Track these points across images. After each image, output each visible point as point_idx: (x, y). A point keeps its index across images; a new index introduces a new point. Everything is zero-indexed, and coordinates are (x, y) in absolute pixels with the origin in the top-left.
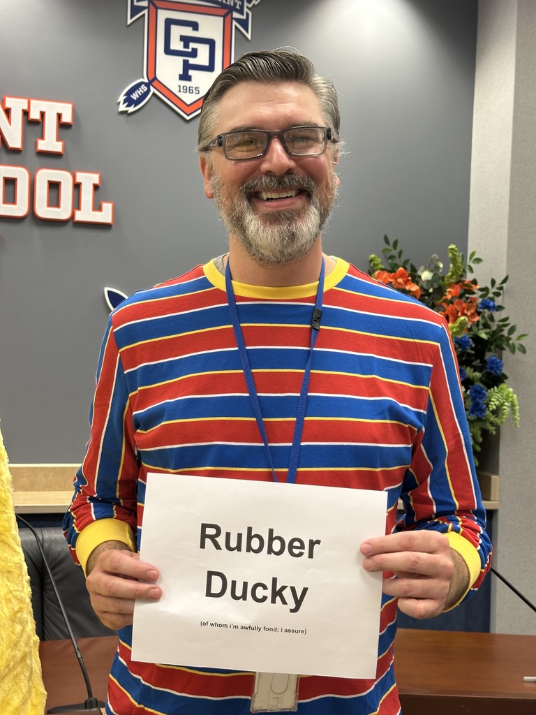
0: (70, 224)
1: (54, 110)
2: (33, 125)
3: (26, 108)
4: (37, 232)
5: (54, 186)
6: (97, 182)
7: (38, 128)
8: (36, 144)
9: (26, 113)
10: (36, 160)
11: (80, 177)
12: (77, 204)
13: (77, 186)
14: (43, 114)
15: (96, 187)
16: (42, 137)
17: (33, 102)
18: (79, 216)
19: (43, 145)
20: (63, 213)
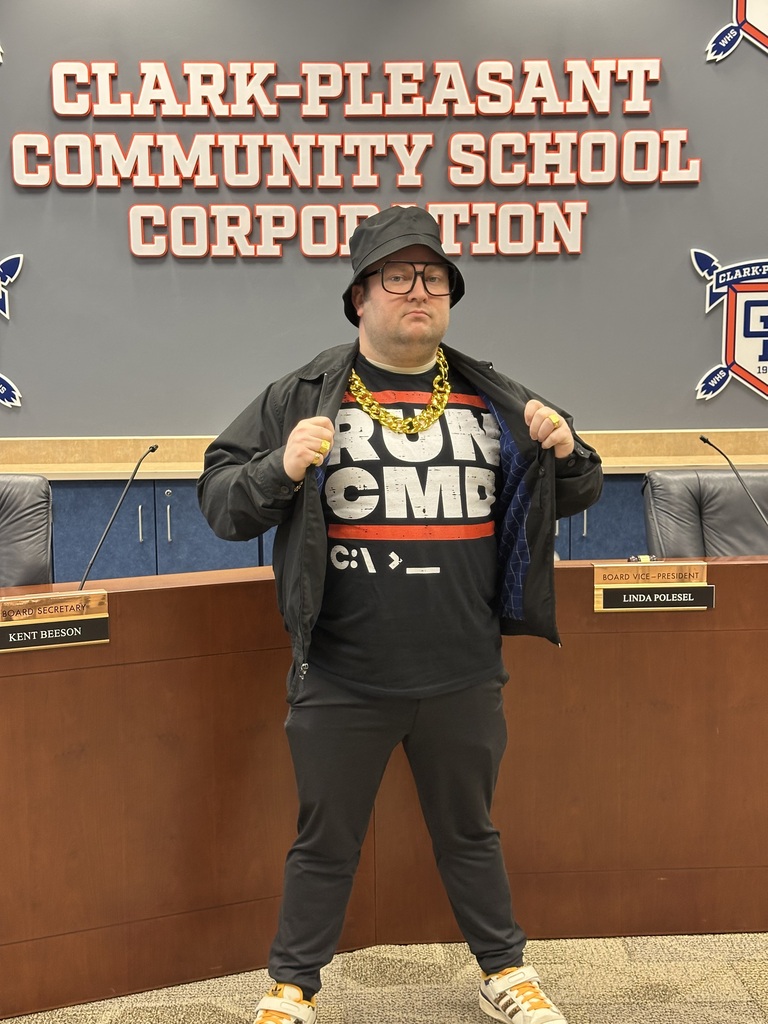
0: (656, 186)
1: (642, 68)
2: (621, 86)
3: (614, 69)
4: (623, 197)
5: (641, 147)
6: (684, 138)
7: (625, 88)
8: (623, 105)
9: (614, 74)
10: (622, 122)
11: (668, 135)
12: (664, 164)
13: (664, 145)
14: (630, 73)
15: (683, 144)
16: (630, 98)
17: (620, 62)
18: (666, 177)
19: (630, 106)
20: (649, 175)
